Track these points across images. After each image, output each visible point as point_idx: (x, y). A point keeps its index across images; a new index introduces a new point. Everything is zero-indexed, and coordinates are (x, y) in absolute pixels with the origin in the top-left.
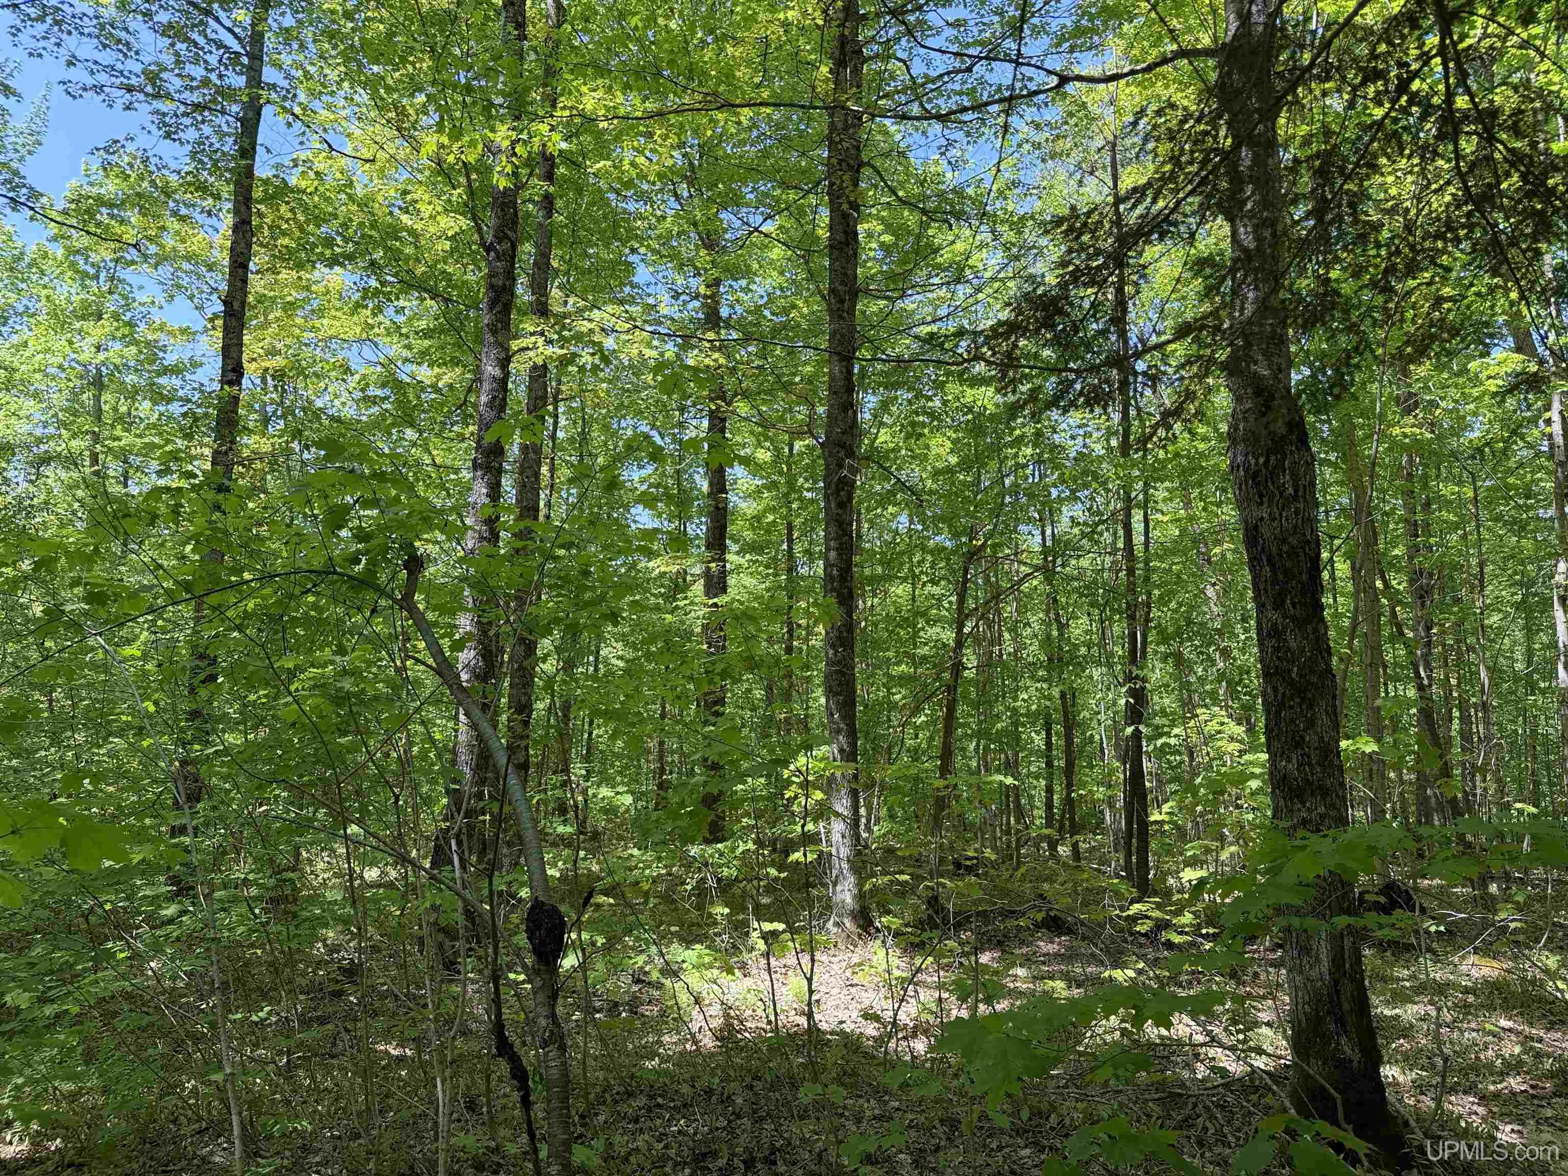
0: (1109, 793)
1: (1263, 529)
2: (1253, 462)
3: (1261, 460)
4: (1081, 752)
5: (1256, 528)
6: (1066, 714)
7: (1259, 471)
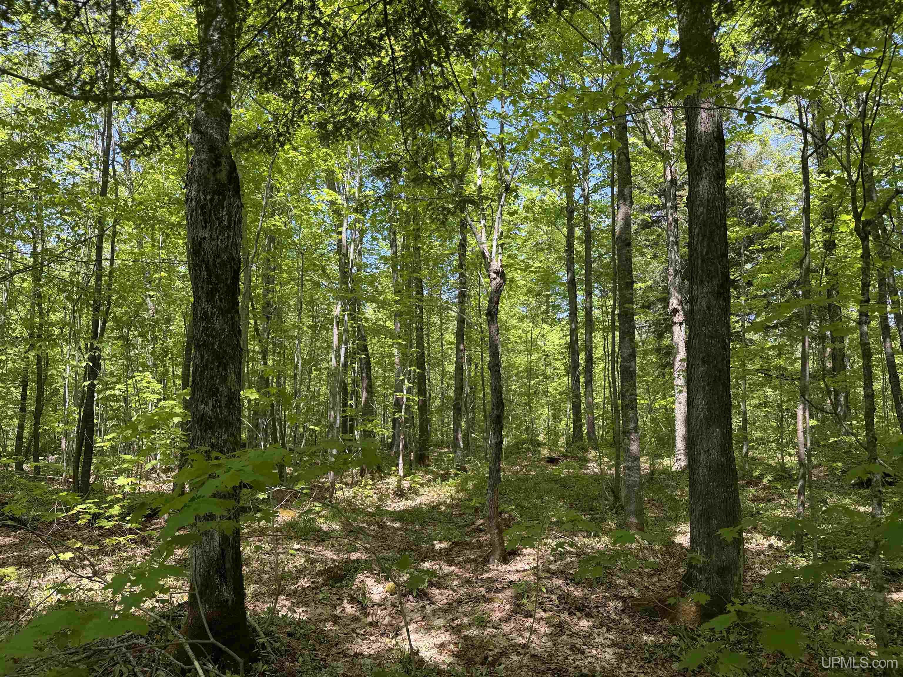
0: (67, 427)
1: (205, 246)
2: (202, 197)
3: (208, 198)
4: (49, 400)
5: (200, 244)
6: (39, 375)
7: (206, 204)
